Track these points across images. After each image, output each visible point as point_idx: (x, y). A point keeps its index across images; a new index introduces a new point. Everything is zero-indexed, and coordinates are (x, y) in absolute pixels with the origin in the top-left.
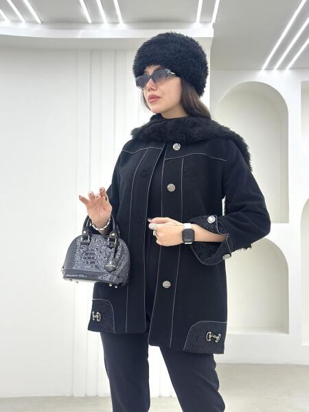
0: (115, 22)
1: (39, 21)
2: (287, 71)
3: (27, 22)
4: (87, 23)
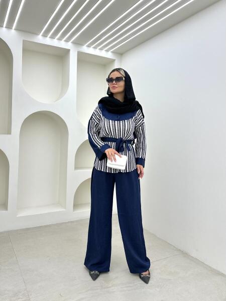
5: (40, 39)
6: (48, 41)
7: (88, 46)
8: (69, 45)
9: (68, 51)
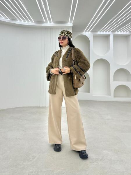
0: (50, 22)
1: (34, 22)
2: (90, 32)
3: (31, 22)
4: (44, 22)
5: (99, 33)
6: (102, 33)
7: (118, 32)
8: (110, 33)
9: (110, 35)
